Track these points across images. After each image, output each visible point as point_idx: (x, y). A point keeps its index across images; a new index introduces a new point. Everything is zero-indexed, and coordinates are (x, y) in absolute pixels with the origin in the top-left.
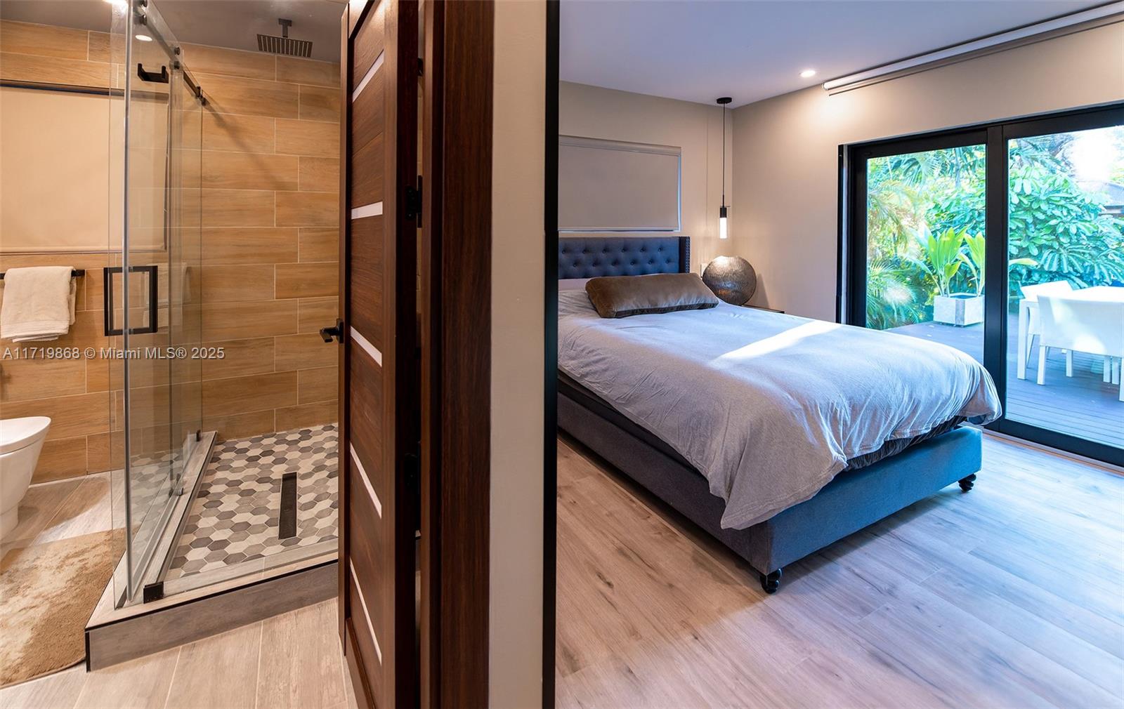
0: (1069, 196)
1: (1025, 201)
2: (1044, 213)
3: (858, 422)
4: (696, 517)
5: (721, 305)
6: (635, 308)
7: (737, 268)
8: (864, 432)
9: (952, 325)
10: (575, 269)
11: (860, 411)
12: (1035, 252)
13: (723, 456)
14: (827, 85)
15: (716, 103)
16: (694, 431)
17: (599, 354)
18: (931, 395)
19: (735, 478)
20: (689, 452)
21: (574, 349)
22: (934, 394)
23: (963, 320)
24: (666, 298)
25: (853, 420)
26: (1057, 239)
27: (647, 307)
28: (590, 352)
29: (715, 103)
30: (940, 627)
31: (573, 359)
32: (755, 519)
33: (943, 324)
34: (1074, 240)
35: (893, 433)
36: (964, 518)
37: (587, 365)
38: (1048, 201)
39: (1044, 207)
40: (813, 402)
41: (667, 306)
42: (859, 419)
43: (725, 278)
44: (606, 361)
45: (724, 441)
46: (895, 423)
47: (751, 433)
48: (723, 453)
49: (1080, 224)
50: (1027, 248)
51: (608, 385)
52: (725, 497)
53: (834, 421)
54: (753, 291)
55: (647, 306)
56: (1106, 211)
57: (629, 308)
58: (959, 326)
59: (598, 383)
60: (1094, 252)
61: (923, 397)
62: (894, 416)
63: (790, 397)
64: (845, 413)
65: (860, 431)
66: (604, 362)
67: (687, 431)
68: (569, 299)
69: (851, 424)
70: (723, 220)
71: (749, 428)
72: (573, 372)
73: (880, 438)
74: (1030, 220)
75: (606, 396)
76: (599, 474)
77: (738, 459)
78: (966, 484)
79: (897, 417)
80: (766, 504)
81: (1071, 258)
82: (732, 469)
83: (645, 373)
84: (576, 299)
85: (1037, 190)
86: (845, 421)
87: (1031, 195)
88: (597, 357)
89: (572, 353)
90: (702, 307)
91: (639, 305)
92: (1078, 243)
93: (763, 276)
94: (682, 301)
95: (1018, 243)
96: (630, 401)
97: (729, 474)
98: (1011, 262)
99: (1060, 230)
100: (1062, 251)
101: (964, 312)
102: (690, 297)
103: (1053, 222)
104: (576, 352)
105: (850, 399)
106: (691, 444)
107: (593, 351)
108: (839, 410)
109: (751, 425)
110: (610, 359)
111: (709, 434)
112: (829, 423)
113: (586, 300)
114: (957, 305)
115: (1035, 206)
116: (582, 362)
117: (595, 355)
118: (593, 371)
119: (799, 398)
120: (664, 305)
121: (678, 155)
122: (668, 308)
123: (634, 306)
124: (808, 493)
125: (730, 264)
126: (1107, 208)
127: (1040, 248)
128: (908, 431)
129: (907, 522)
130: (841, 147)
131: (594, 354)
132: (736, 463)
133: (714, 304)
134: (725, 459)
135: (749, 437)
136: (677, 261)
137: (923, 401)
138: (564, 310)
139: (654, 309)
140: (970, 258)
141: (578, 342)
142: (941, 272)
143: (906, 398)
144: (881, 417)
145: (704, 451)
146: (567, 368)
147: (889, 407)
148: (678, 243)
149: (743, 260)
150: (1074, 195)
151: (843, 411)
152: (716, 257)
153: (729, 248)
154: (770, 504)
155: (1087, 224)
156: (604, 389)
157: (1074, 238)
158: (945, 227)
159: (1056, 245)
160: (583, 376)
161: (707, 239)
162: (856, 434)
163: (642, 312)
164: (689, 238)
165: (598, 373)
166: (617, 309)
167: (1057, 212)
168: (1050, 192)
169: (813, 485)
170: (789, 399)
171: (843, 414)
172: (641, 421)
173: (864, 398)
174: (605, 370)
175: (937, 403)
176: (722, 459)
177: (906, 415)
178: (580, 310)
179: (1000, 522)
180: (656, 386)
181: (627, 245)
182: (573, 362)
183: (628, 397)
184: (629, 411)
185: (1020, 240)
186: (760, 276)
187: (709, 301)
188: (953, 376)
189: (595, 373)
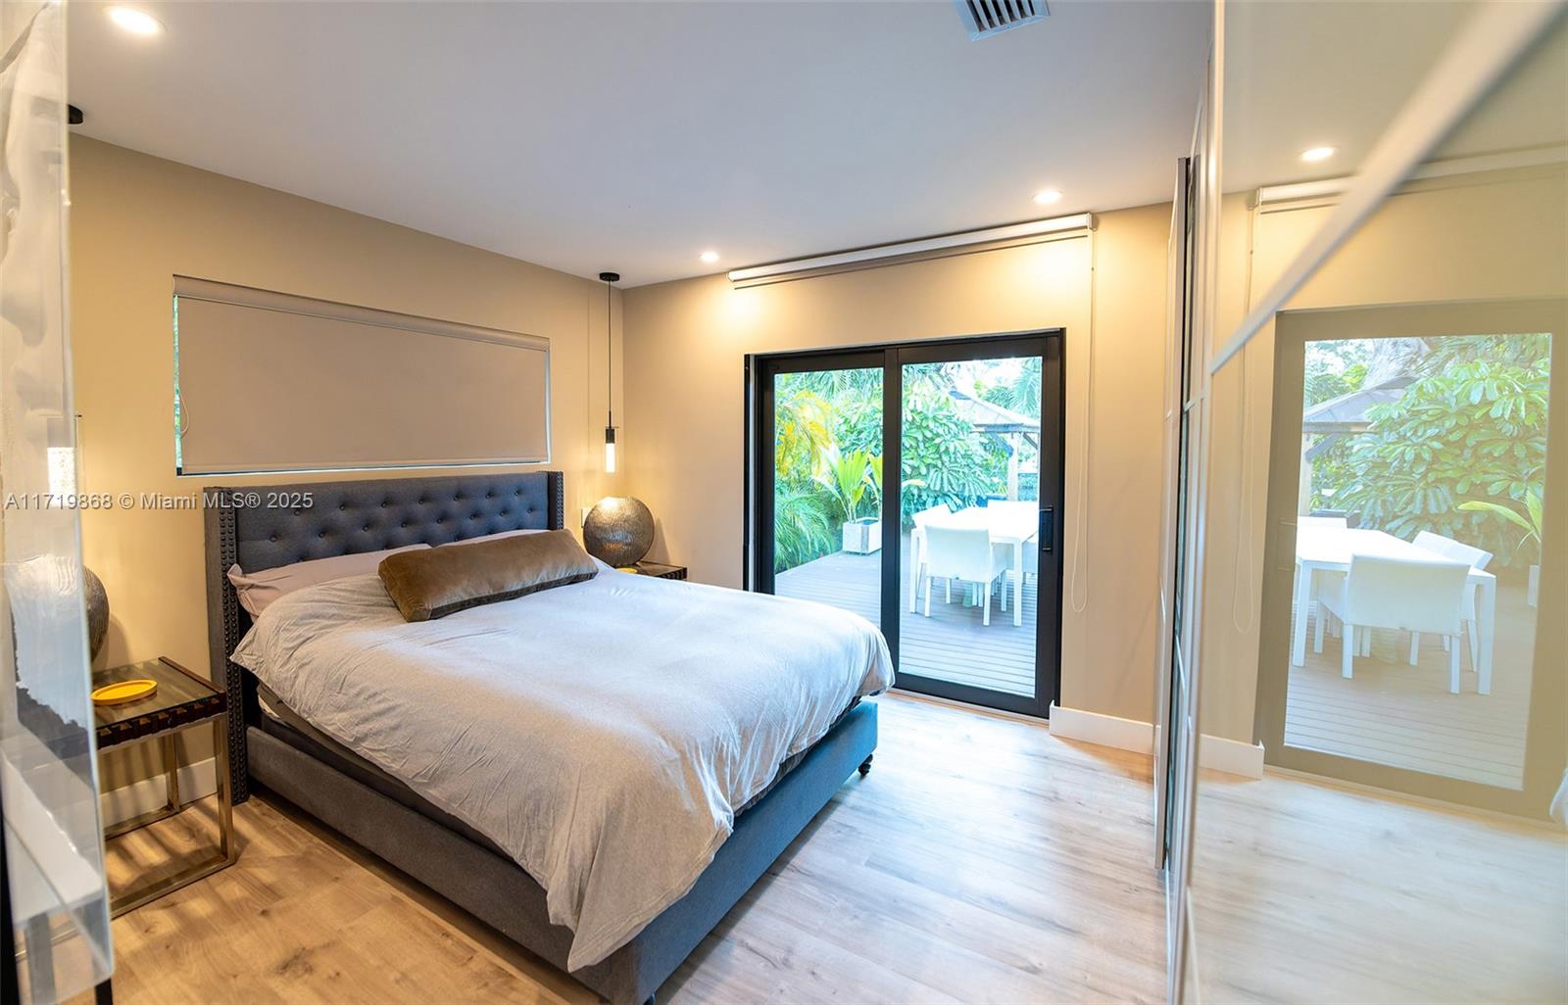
0: (949, 414)
1: (917, 418)
2: (931, 431)
3: (749, 752)
4: (538, 946)
5: (604, 573)
6: (467, 598)
7: (629, 512)
8: (756, 763)
9: (858, 554)
10: (366, 535)
11: (751, 736)
12: (924, 471)
13: (567, 862)
14: (734, 275)
15: (598, 277)
16: (531, 821)
17: (384, 700)
18: (828, 686)
19: (585, 890)
20: (524, 855)
21: (343, 691)
22: (831, 684)
23: (867, 547)
24: (519, 576)
25: (743, 752)
26: (940, 457)
27: (487, 594)
28: (370, 697)
29: (597, 279)
30: (834, 993)
31: (341, 709)
32: (615, 944)
33: (851, 553)
34: (953, 460)
35: (790, 749)
36: (861, 815)
37: (366, 720)
38: (935, 419)
39: (932, 425)
40: (693, 744)
41: (519, 587)
42: (750, 748)
43: (613, 527)
44: (398, 710)
45: (570, 835)
46: (791, 737)
47: (607, 816)
48: (568, 857)
49: (957, 443)
50: (918, 468)
51: (399, 754)
52: (570, 924)
53: (719, 762)
54: (650, 543)
55: (486, 591)
56: (974, 429)
57: (456, 599)
58: (864, 554)
59: (384, 750)
60: (966, 470)
61: (821, 691)
62: (790, 728)
63: (663, 743)
64: (733, 748)
65: (752, 764)
66: (394, 713)
67: (520, 822)
68: (347, 594)
69: (741, 758)
70: (610, 446)
71: (604, 810)
72: (341, 734)
73: (775, 764)
74: (920, 438)
75: (397, 771)
76: (394, 898)
77: (589, 862)
78: (864, 769)
79: (793, 727)
80: (630, 917)
81: (951, 477)
82: (581, 880)
83: (457, 731)
84: (360, 593)
85: (926, 408)
86: (733, 758)
87: (921, 412)
88: (382, 706)
89: (341, 699)
90: (575, 580)
91: (474, 592)
92: (956, 462)
93: (662, 521)
94: (544, 576)
95: (911, 462)
96: (435, 778)
97: (577, 887)
98: (904, 484)
99: (942, 449)
100: (944, 470)
101: (868, 539)
102: (556, 568)
103: (937, 441)
104: (346, 697)
105: (740, 722)
106: (526, 841)
107: (375, 694)
108: (725, 745)
109: (608, 802)
110: (403, 709)
111: (551, 824)
112: (713, 769)
113: (379, 591)
114: (862, 531)
115: (924, 425)
116: (356, 716)
117: (379, 702)
118: (374, 730)
119: (675, 743)
120: (516, 586)
121: (546, 350)
122: (522, 590)
123: (462, 594)
124: (683, 889)
125: (621, 509)
126: (976, 426)
127: (928, 466)
128: (806, 740)
129: (808, 840)
130: (747, 357)
131: (377, 699)
132: (588, 867)
133: (591, 575)
134: (571, 866)
135: (604, 824)
136: (546, 508)
137: (820, 698)
138: (334, 615)
139: (499, 594)
140: (873, 479)
141: (351, 678)
142: (848, 496)
143: (803, 700)
144: (775, 736)
145: (544, 851)
146: (330, 728)
147: (785, 720)
148: (546, 481)
149: (638, 501)
150: (953, 413)
151: (731, 744)
152: (603, 498)
153: (619, 485)
154: (633, 917)
155: (962, 442)
156: (394, 760)
157: (953, 456)
158: (853, 444)
159: (940, 465)
160: (358, 740)
161: (589, 473)
162: (746, 771)
163: (479, 602)
164: (562, 474)
165: (384, 734)
166: (432, 604)
167: (940, 431)
168: (936, 410)
169: (691, 874)
170: (661, 747)
171: (730, 749)
172: (453, 809)
173: (756, 715)
174: (395, 728)
175: (835, 693)
176: (567, 867)
177: (802, 723)
178: (366, 612)
179: (893, 809)
180: (474, 751)
181: (461, 489)
182: (340, 715)
183: (431, 773)
184: (435, 795)
185: (912, 459)
186: (659, 521)
187: (585, 571)
188: (850, 652)
189: (378, 733)
